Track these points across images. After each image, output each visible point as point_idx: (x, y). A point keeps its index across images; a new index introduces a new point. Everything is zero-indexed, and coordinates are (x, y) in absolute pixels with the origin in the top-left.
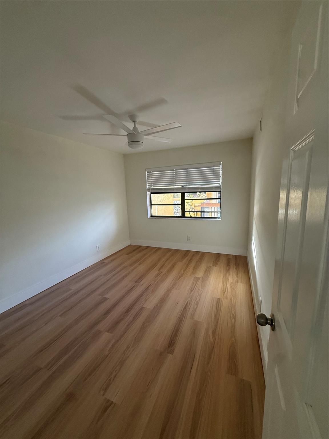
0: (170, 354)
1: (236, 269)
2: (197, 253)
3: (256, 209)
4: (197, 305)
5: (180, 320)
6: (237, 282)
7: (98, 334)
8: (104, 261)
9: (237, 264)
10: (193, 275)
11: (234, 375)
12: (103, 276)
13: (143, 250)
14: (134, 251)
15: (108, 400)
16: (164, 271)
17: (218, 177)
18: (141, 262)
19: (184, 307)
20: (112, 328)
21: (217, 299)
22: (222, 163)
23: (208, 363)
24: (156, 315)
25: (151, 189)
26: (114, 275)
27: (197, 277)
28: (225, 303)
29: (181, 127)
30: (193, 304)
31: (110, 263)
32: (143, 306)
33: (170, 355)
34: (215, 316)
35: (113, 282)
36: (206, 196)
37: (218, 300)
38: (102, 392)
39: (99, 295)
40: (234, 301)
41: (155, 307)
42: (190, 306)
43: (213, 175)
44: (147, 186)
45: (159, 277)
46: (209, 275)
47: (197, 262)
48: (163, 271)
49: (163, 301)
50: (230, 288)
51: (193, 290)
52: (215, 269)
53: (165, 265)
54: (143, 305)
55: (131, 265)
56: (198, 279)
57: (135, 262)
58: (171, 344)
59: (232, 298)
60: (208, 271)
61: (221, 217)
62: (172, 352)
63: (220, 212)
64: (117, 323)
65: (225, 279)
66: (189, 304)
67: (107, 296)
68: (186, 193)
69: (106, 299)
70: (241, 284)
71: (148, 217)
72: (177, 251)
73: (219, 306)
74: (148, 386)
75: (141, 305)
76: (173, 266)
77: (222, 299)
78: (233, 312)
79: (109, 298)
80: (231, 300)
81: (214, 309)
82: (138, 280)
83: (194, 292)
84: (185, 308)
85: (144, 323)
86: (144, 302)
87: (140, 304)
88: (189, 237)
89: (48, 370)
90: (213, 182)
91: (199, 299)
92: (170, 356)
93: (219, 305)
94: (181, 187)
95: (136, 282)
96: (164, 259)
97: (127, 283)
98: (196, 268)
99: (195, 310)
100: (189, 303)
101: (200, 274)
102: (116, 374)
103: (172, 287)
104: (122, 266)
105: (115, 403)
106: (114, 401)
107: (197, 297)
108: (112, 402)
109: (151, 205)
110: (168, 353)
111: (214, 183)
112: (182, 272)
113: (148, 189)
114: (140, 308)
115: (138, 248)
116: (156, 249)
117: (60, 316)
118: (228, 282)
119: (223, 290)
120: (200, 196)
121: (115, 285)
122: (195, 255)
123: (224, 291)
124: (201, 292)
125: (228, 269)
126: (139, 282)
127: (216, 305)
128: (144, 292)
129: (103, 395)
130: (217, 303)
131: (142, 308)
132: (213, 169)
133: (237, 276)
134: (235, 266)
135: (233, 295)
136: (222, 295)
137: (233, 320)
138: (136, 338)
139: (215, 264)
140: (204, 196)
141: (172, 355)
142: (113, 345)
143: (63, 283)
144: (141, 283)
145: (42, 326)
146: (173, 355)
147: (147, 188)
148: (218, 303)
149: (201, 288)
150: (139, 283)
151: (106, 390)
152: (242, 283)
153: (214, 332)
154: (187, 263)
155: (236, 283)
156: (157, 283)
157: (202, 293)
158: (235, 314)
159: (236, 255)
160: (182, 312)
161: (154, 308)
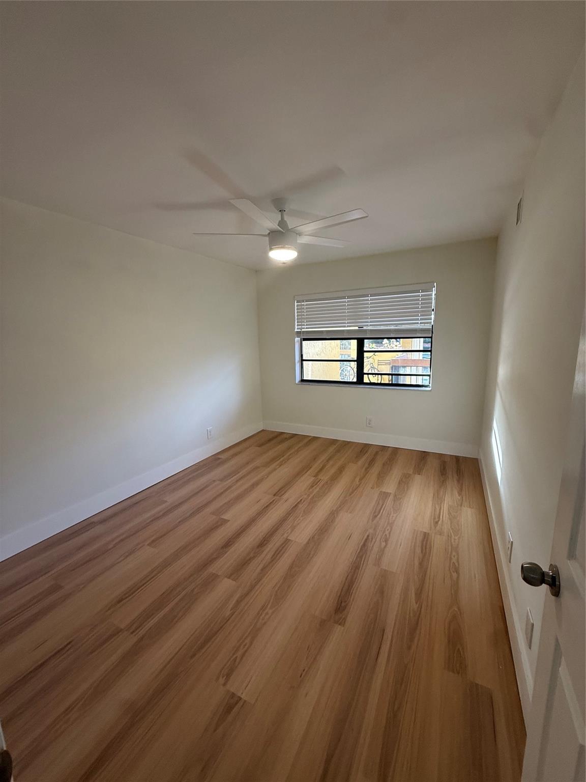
0: (340, 624)
1: (458, 481)
2: (384, 448)
3: (503, 371)
4: (386, 541)
5: (356, 568)
6: (461, 505)
7: (213, 579)
8: (220, 457)
9: (459, 472)
10: (376, 488)
11: (458, 673)
12: (218, 482)
13: (286, 439)
14: (270, 440)
15: (233, 695)
16: (324, 477)
17: (429, 311)
18: (283, 460)
19: (361, 544)
20: (236, 572)
21: (422, 535)
22: (435, 284)
23: (409, 648)
24: (312, 553)
25: (303, 331)
26: (237, 481)
27: (384, 492)
28: (438, 542)
29: (367, 218)
30: (378, 539)
31: (230, 459)
32: (288, 538)
33: (339, 626)
34: (421, 564)
35: (236, 494)
36: (399, 346)
37: (426, 536)
38: (222, 680)
39: (213, 513)
40: (455, 539)
41: (309, 540)
42: (372, 543)
43: (418, 308)
44: (296, 327)
45: (316, 488)
46: (407, 490)
47: (384, 465)
48: (322, 478)
49: (323, 530)
50: (447, 516)
51: (378, 515)
52: (418, 479)
53: (327, 467)
54: (289, 535)
55: (267, 464)
56: (386, 495)
57: (273, 460)
58: (340, 607)
59: (452, 534)
60: (404, 483)
61: (431, 385)
62: (342, 622)
63: (429, 375)
64: (244, 563)
65: (438, 499)
66: (371, 540)
67: (226, 517)
68: (365, 340)
69: (225, 521)
70: (469, 509)
71: (297, 382)
72: (346, 444)
73: (428, 547)
74: (301, 676)
75: (285, 535)
76: (341, 470)
77: (433, 535)
78: (454, 560)
79: (229, 521)
80: (449, 536)
81: (418, 550)
82: (279, 493)
83: (380, 518)
84: (364, 545)
85: (291, 568)
86: (290, 531)
87: (283, 534)
88: (370, 420)
89: (132, 633)
90: (418, 320)
91: (390, 532)
92: (338, 629)
93: (426, 544)
94: (357, 328)
95: (274, 495)
96: (324, 457)
97: (260, 495)
98: (381, 477)
99: (382, 552)
100: (370, 537)
101: (390, 486)
102: (246, 651)
103: (340, 507)
104: (251, 466)
105: (245, 701)
106: (242, 697)
107: (386, 528)
108: (240, 699)
109: (302, 360)
110: (336, 622)
111: (419, 322)
112: (357, 481)
113: (297, 332)
114: (284, 540)
115: (276, 437)
116: (310, 438)
117: (148, 545)
118: (442, 504)
119: (434, 519)
120: (389, 346)
121: (239, 498)
122: (380, 452)
123: (437, 520)
124: (392, 519)
125: (443, 481)
126: (279, 495)
127: (422, 544)
128: (290, 514)
129: (224, 684)
130: (423, 541)
131: (287, 541)
132: (419, 296)
133: (460, 494)
134: (455, 476)
135: (452, 529)
136: (433, 528)
137: (455, 575)
138: (276, 592)
139: (419, 470)
140: (396, 346)
141: (343, 628)
142: (238, 602)
143: (152, 489)
144: (285, 497)
145: (120, 560)
146: (344, 626)
147: (296, 330)
148: (425, 540)
149: (392, 513)
150: (280, 497)
151: (228, 676)
152: (470, 507)
153: (419, 594)
154: (366, 465)
155: (459, 507)
156: (313, 497)
157: (394, 521)
158: (459, 564)
159: (458, 456)
160: (359, 552)
161: (308, 543)
